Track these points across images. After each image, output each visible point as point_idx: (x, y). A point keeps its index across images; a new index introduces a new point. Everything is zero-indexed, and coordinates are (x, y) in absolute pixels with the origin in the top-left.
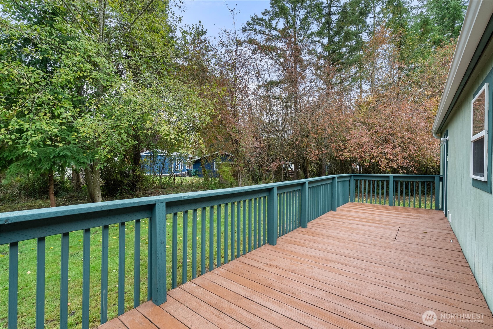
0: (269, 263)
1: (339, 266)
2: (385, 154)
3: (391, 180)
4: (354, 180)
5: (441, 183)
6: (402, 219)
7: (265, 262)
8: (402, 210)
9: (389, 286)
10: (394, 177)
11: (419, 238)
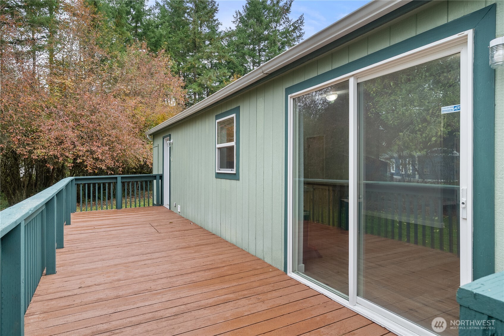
0: (83, 286)
1: (149, 262)
2: (92, 152)
3: (119, 181)
4: (75, 184)
5: (160, 180)
6: (143, 218)
7: (78, 288)
8: (133, 211)
9: (195, 258)
10: (122, 178)
11: (172, 227)
